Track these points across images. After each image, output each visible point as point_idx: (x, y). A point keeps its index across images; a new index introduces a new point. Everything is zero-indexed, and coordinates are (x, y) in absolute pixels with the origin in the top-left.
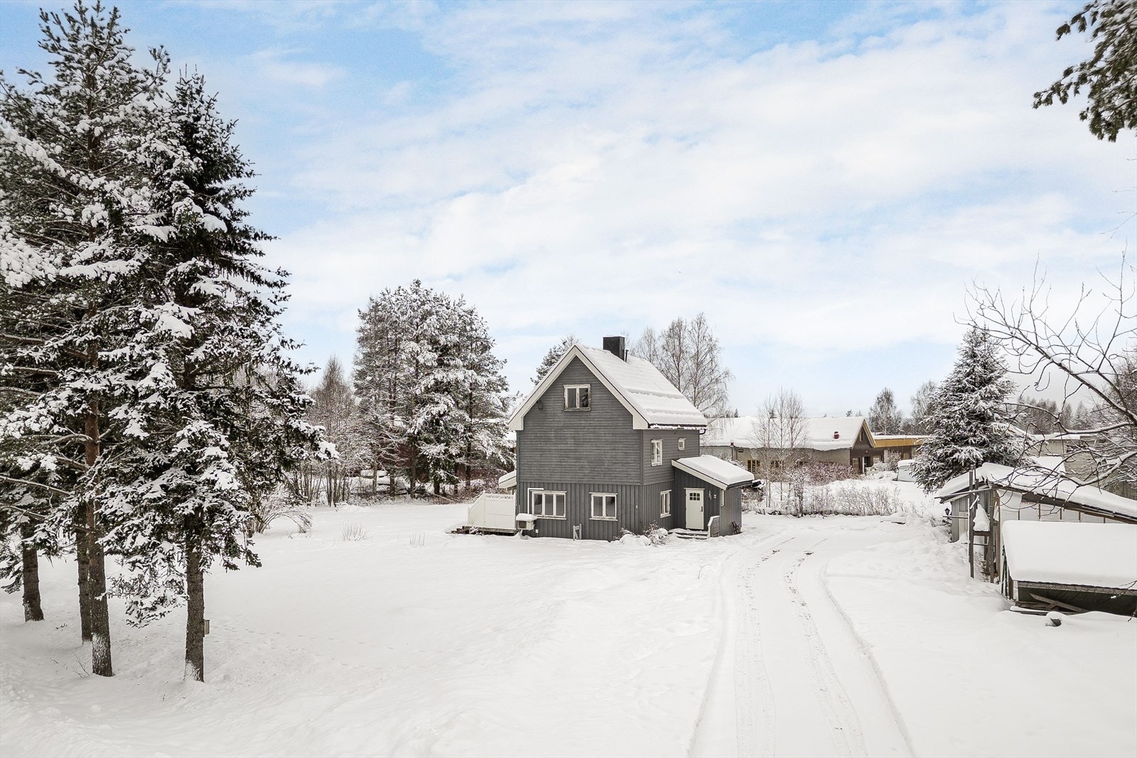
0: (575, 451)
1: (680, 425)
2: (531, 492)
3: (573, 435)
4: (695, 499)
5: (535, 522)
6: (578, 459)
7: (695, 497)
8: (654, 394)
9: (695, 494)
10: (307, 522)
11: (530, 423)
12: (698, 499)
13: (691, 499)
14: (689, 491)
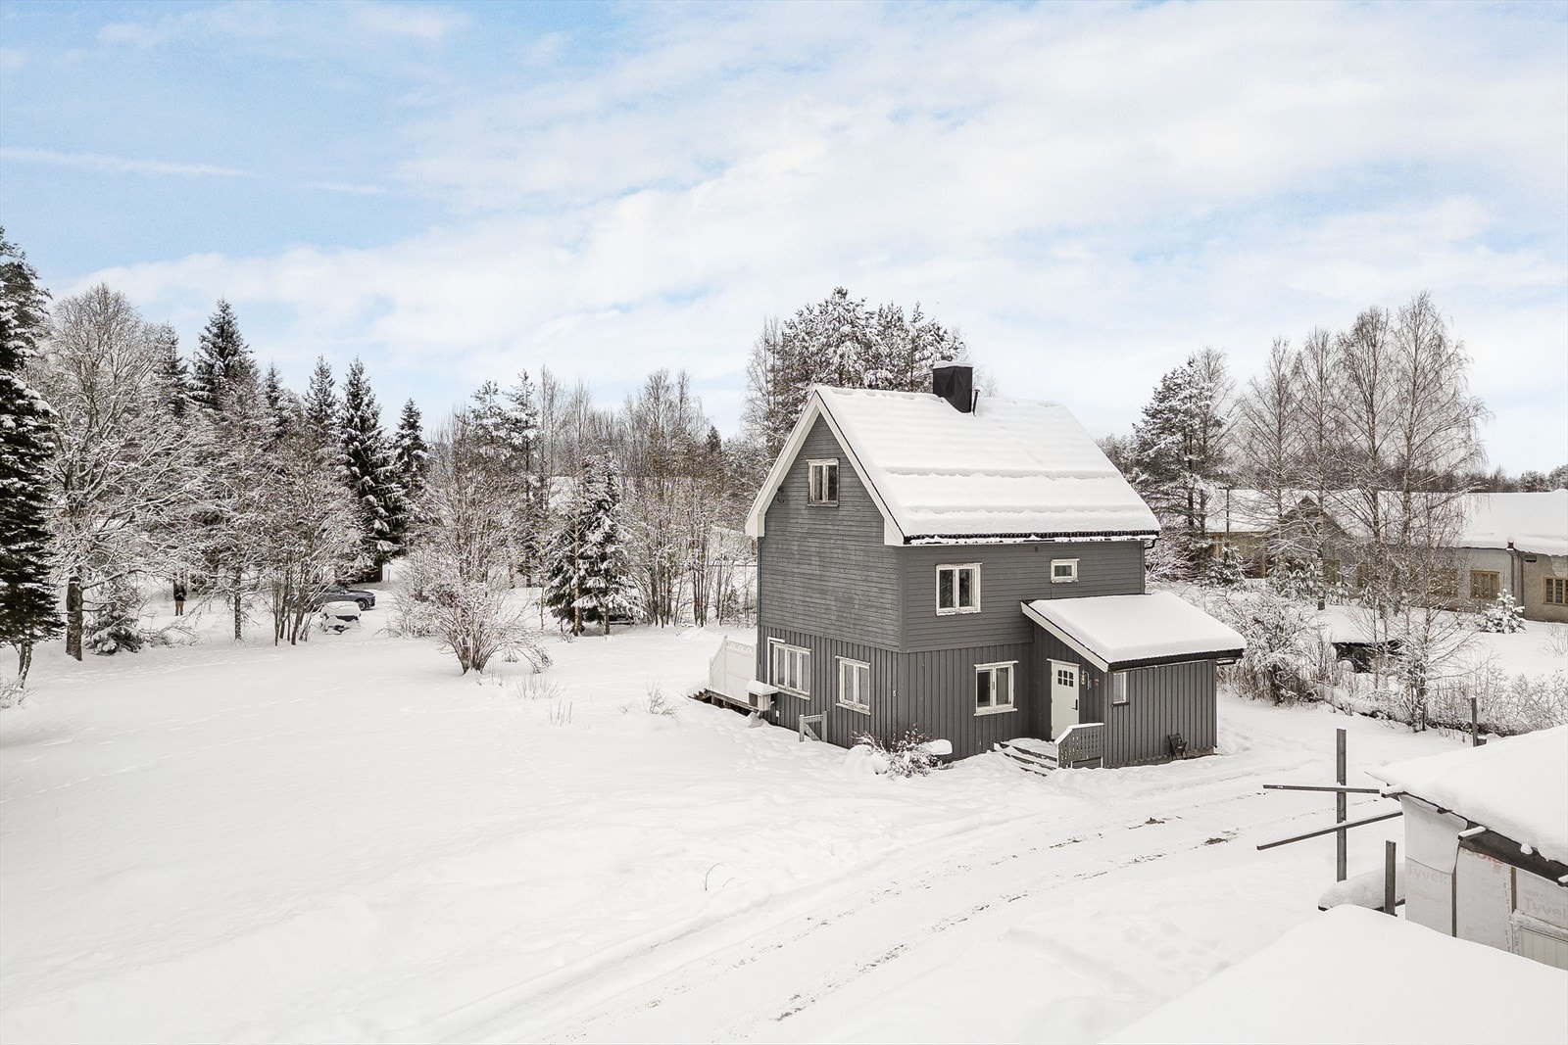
0: (821, 578)
1: (1037, 535)
2: (772, 645)
3: (818, 550)
4: (1066, 684)
5: (774, 697)
6: (823, 592)
7: (1065, 679)
8: (988, 474)
9: (1066, 673)
10: (545, 658)
11: (772, 526)
12: (1071, 684)
13: (1060, 682)
14: (1057, 666)
